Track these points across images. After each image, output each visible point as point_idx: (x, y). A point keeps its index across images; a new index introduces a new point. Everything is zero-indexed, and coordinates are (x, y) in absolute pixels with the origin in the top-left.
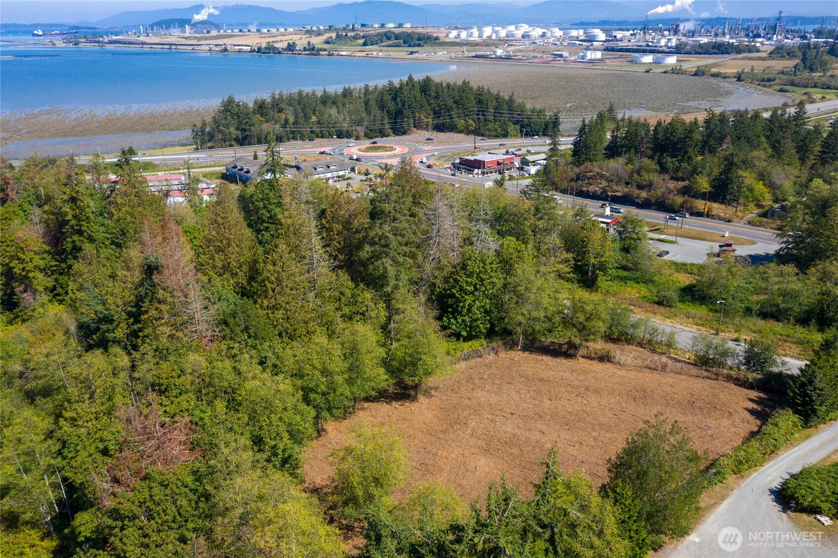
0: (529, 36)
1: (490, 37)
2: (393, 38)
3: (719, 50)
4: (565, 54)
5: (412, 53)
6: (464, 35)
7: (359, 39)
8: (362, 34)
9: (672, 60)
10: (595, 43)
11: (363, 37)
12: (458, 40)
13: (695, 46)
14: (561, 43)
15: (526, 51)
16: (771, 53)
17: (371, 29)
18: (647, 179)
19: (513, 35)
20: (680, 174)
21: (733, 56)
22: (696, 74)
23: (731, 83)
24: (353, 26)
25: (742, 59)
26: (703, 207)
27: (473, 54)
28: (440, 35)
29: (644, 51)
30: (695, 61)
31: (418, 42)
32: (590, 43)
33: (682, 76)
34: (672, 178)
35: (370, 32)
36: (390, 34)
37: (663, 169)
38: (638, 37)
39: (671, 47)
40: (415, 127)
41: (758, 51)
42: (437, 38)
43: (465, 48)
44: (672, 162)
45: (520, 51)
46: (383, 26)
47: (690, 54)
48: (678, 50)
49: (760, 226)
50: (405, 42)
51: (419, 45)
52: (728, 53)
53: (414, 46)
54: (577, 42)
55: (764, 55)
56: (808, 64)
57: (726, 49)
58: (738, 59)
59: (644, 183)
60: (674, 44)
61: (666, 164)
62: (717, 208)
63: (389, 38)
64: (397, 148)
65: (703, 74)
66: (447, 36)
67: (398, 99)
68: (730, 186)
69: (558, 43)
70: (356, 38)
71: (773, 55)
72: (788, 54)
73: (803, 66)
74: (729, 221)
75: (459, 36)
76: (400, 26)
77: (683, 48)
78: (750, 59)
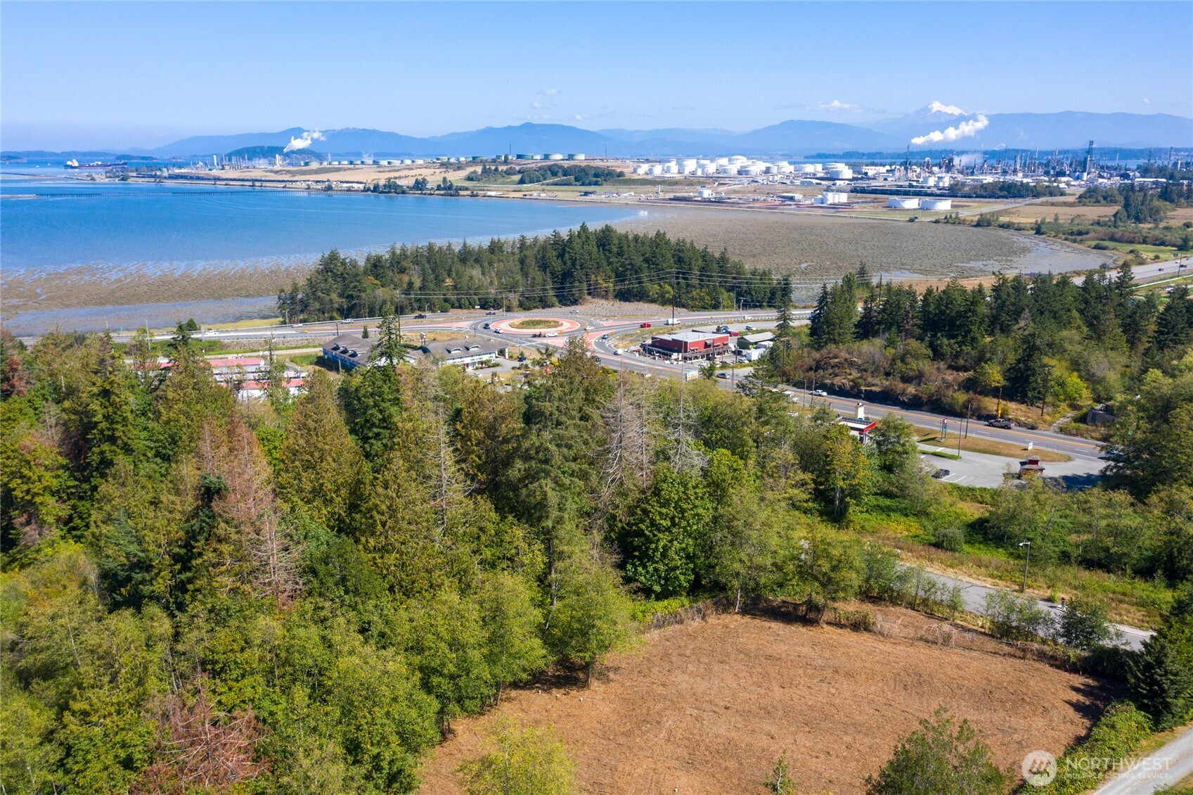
0: (747, 172)
1: (693, 173)
2: (560, 174)
3: (1009, 192)
4: (798, 196)
5: (586, 194)
6: (658, 170)
7: (514, 174)
8: (517, 168)
9: (944, 206)
10: (838, 182)
11: (519, 172)
12: (650, 177)
13: (975, 187)
14: (791, 182)
15: (744, 192)
16: (1080, 197)
17: (530, 161)
18: (915, 367)
19: (725, 171)
20: (961, 362)
21: (1028, 200)
22: (978, 225)
23: (1028, 237)
24: (506, 157)
25: (1042, 204)
26: (995, 408)
27: (671, 195)
28: (625, 170)
29: (906, 193)
30: (976, 207)
31: (594, 179)
32: (831, 183)
33: (959, 228)
34: (950, 367)
35: (529, 166)
36: (556, 169)
37: (937, 355)
38: (897, 174)
39: (944, 188)
40: (589, 294)
41: (1062, 194)
42: (621, 174)
43: (660, 188)
44: (949, 345)
45: (735, 192)
46: (546, 157)
47: (970, 197)
48: (953, 192)
49: (1077, 435)
50: (576, 180)
51: (596, 184)
52: (1022, 197)
53: (590, 184)
54: (814, 181)
55: (1071, 199)
56: (1133, 213)
57: (1019, 191)
58: (1036, 205)
59: (911, 374)
60: (947, 185)
61: (941, 347)
62: (1014, 409)
63: (554, 174)
64: (565, 323)
65: (989, 225)
66: (635, 171)
67: (567, 256)
68: (1032, 379)
69: (788, 182)
70: (509, 173)
71: (1084, 200)
72: (1105, 198)
73: (1125, 214)
74: (1033, 428)
75: (651, 171)
76: (571, 157)
77: (960, 190)
78: (1053, 204)
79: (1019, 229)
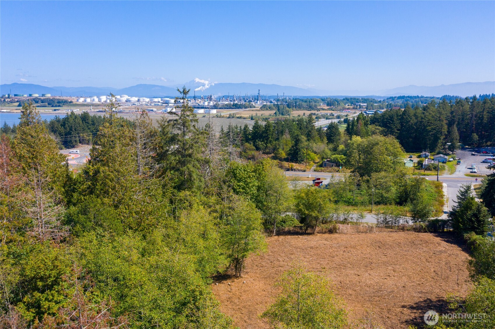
1: (106, 101)
3: (236, 107)
4: (155, 109)
5: (55, 110)
6: (89, 100)
7: (15, 102)
9: (214, 111)
10: (170, 104)
13: (223, 105)
14: (150, 105)
15: (130, 109)
17: (22, 97)
18: (250, 154)
19: (120, 100)
20: (267, 150)
21: (244, 109)
24: (9, 95)
25: (249, 111)
26: (288, 165)
27: (98, 110)
28: (73, 100)
29: (198, 108)
32: (167, 105)
34: (263, 153)
35: (22, 99)
37: (258, 149)
38: (192, 101)
39: (211, 106)
43: (92, 107)
44: (262, 144)
45: (126, 108)
46: (30, 95)
47: (223, 109)
48: (215, 107)
50: (49, 104)
51: (59, 106)
52: (241, 108)
53: (56, 106)
54: (160, 104)
55: (258, 109)
61: (259, 145)
62: (295, 166)
63: (37, 102)
66: (78, 101)
68: (299, 153)
70: (11, 102)
71: (262, 109)
72: (269, 108)
73: (278, 113)
74: (304, 171)
75: (85, 101)
76: (43, 95)
77: (218, 106)
78: (252, 110)
79: (244, 118)
